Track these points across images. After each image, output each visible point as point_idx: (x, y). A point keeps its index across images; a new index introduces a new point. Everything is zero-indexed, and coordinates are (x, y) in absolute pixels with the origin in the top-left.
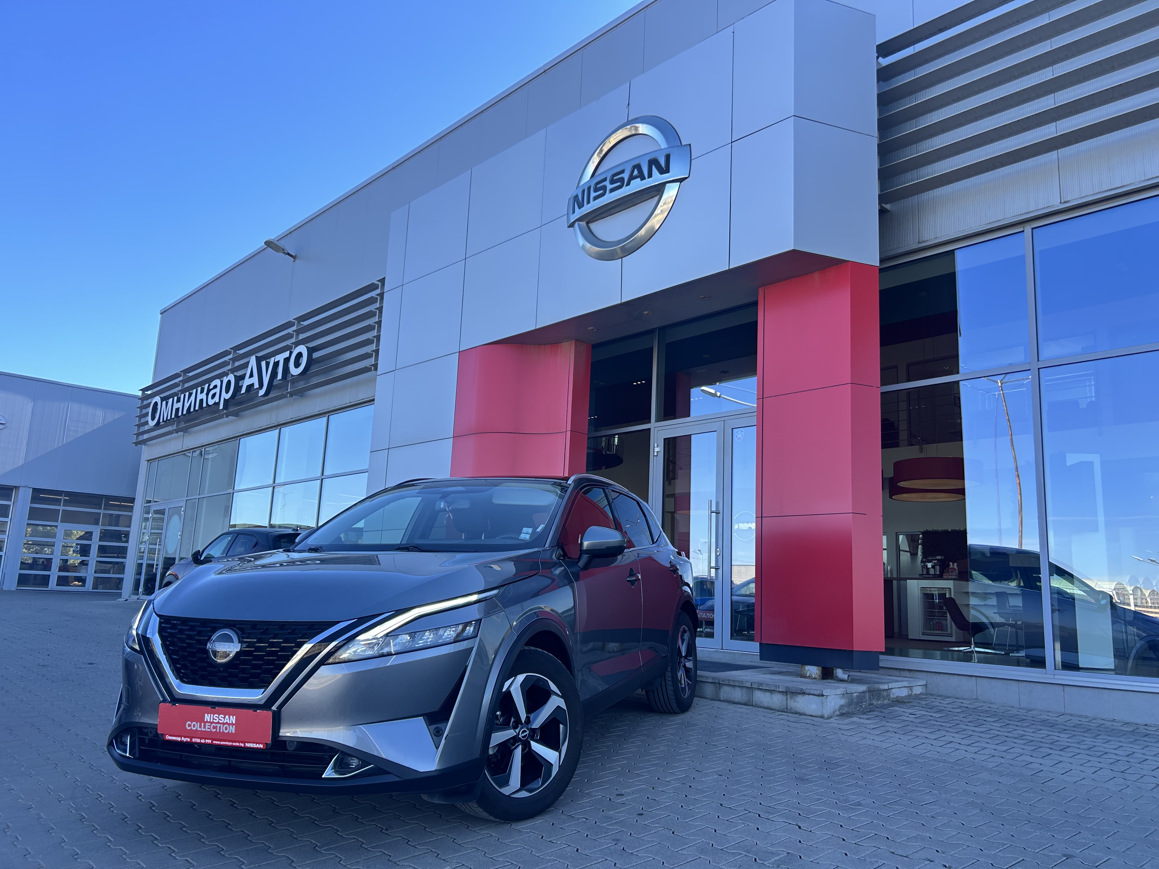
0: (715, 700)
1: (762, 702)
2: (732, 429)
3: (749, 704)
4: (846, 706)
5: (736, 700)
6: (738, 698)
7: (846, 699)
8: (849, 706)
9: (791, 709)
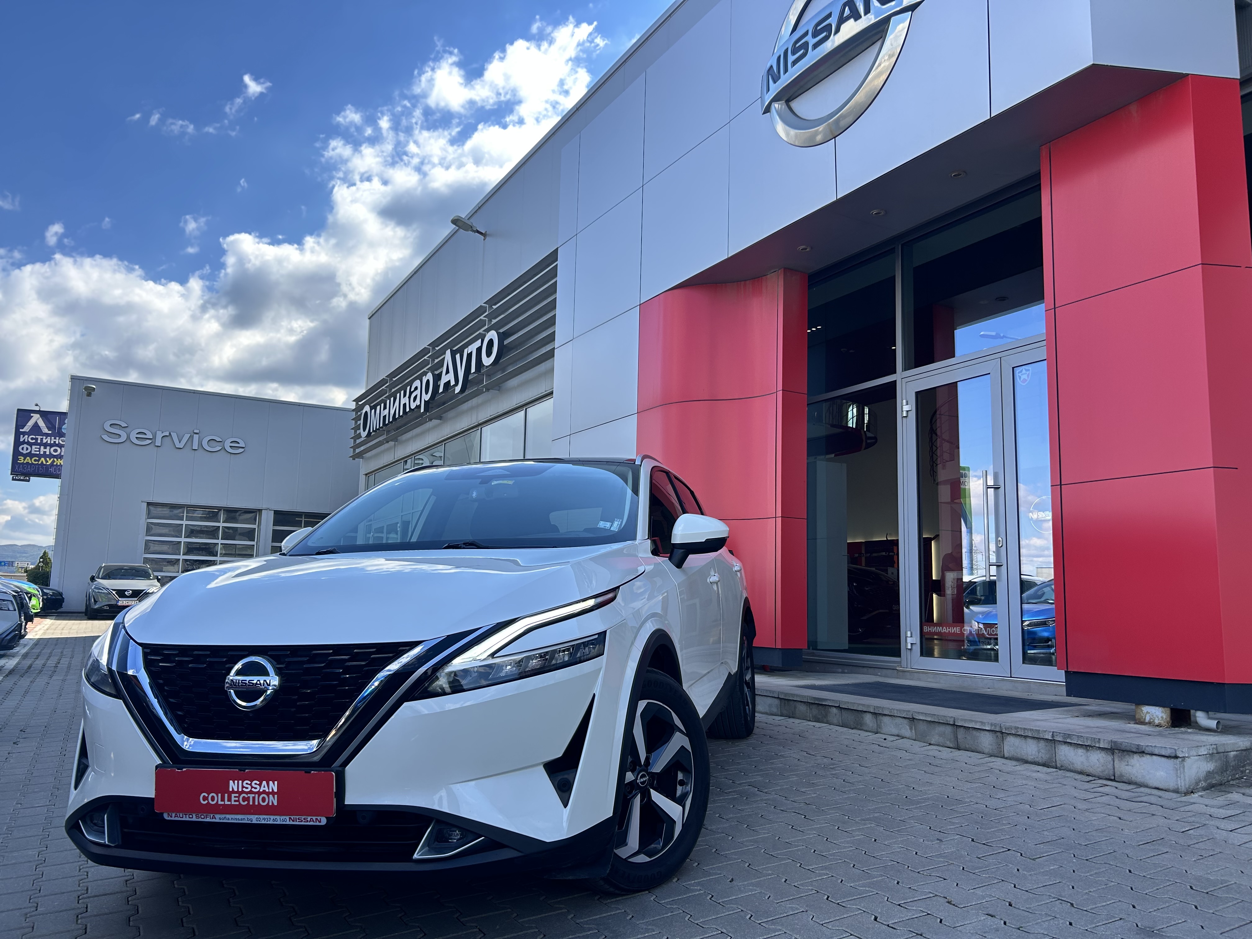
0: (995, 756)
1: (1073, 764)
2: (1013, 368)
3: (1051, 764)
4: (1217, 773)
5: (1030, 760)
6: (1032, 755)
7: (1216, 761)
8: (1222, 773)
9: (1121, 776)
